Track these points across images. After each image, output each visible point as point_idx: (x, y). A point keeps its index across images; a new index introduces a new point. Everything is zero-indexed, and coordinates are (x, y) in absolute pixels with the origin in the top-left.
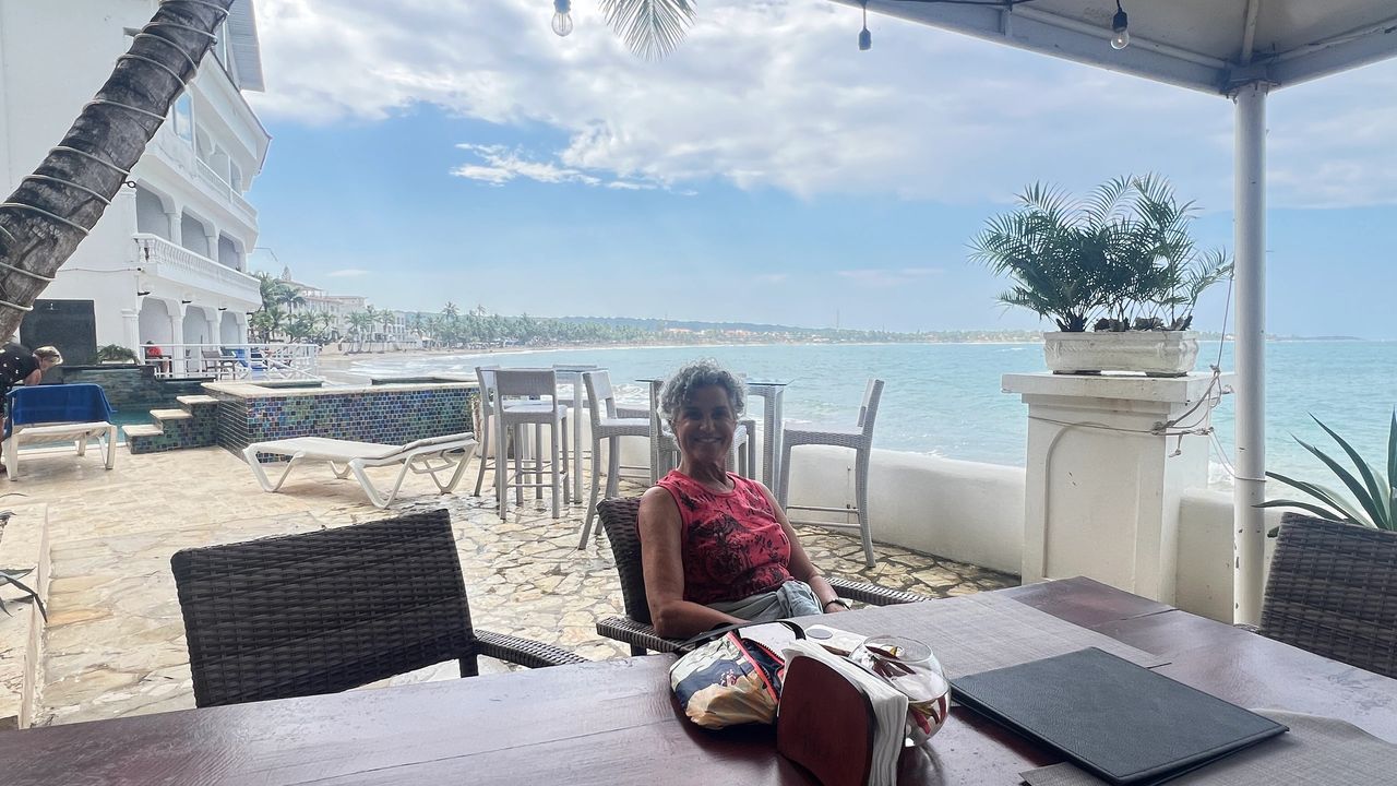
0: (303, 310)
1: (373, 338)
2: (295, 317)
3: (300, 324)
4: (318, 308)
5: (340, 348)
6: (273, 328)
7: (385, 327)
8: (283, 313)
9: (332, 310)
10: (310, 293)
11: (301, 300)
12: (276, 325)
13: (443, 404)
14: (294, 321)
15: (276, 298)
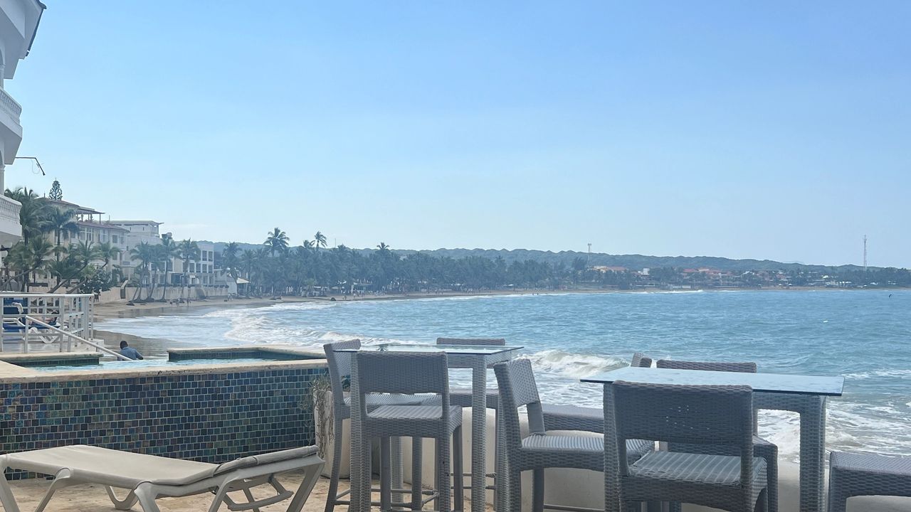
0: (75, 241)
1: (169, 280)
2: (64, 250)
3: (71, 261)
4: (96, 239)
5: (123, 295)
6: (35, 266)
7: (185, 265)
8: (50, 246)
9: (115, 241)
10: (86, 217)
11: (75, 228)
12: (39, 262)
13: (271, 393)
14: (62, 256)
15: (40, 224)
